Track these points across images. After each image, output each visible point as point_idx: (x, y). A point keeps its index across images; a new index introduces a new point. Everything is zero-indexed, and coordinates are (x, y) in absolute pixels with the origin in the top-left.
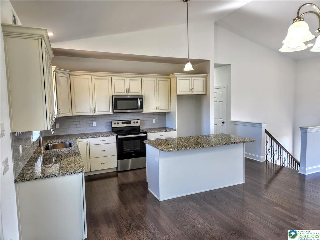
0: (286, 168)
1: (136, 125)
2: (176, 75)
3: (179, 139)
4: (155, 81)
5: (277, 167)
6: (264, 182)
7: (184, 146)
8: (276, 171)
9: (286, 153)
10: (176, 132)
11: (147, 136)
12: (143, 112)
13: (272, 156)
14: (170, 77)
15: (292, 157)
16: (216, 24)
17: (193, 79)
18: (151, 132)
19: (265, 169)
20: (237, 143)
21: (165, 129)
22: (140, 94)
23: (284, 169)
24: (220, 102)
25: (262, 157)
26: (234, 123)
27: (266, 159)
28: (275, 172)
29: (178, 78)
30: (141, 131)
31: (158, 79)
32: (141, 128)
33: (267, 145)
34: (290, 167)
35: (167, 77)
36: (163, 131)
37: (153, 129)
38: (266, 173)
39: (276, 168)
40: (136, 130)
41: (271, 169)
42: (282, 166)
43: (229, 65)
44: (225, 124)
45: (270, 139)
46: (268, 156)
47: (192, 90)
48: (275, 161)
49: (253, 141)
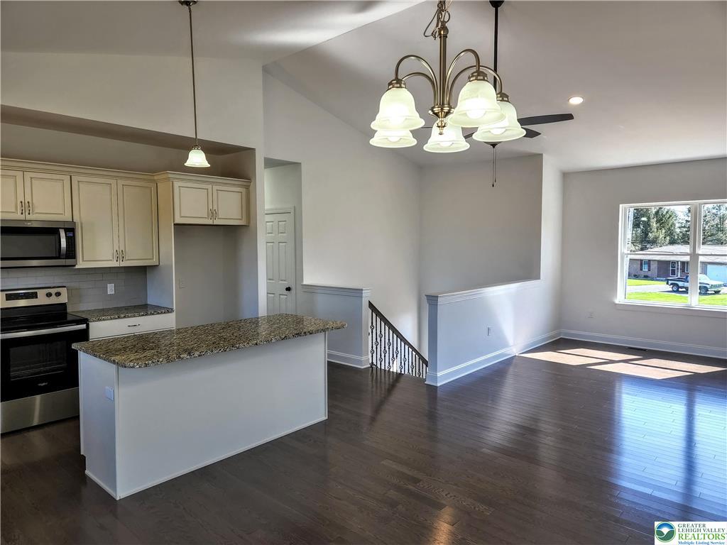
0: (407, 376)
1: (54, 300)
2: (171, 175)
3: (178, 331)
4: (114, 186)
5: (391, 377)
6: (368, 412)
7: (185, 351)
8: (389, 384)
9: (407, 347)
10: (172, 316)
11: (87, 329)
12: (77, 267)
13: (383, 355)
14: (156, 178)
15: (417, 353)
16: (266, 70)
17: (215, 188)
18: (99, 320)
19: (370, 383)
20: (311, 334)
21: (143, 309)
22: (67, 217)
23: (402, 380)
24: (281, 244)
25: (364, 358)
26: (312, 289)
27: (371, 362)
28: (387, 387)
29: (177, 184)
30: (69, 318)
31: (121, 182)
32: (69, 310)
33: (372, 332)
34: (414, 375)
35: (149, 177)
36: (136, 314)
37: (109, 310)
38: (372, 391)
39: (389, 378)
40: (57, 314)
41: (381, 382)
42: (401, 374)
43: (296, 165)
44: (293, 291)
45: (379, 320)
46: (374, 355)
47: (213, 214)
48: (387, 365)
49: (343, 326)
